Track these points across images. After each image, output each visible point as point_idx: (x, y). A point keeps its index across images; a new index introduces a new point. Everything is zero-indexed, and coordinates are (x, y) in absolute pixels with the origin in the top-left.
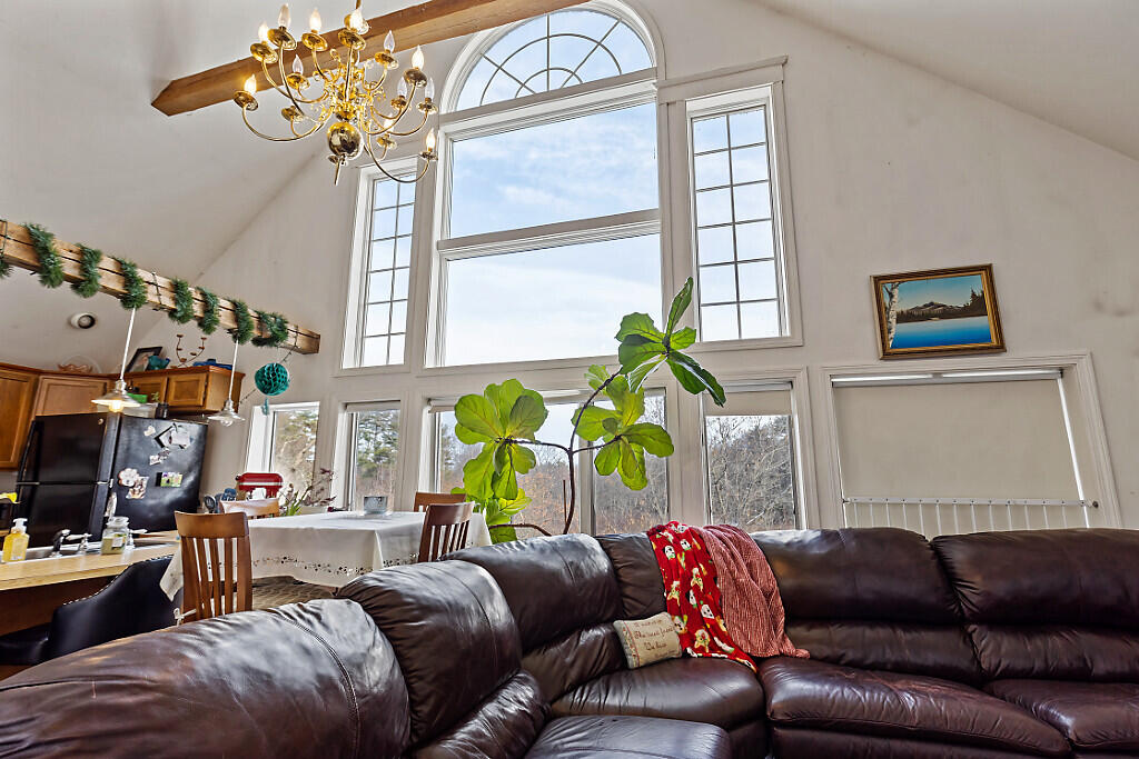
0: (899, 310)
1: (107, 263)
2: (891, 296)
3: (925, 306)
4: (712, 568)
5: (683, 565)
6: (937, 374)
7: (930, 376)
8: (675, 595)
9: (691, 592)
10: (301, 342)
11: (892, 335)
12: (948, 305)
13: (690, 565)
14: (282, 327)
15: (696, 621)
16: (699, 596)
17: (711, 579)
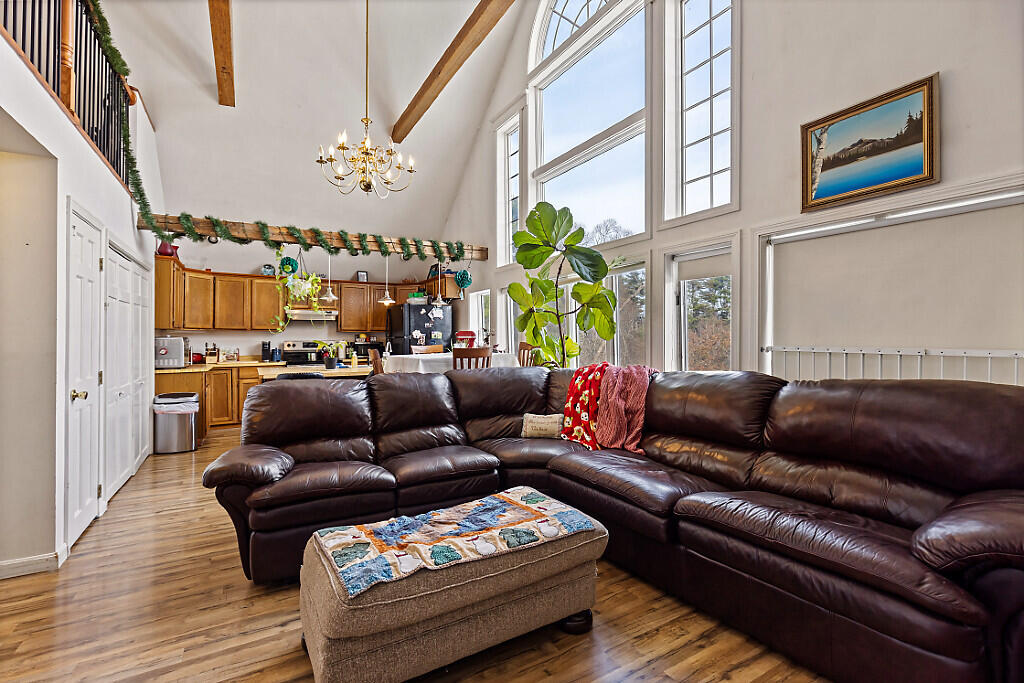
0: (825, 157)
1: (370, 238)
2: (819, 142)
3: (854, 146)
4: (598, 392)
5: (579, 387)
6: (879, 216)
7: (873, 220)
8: (569, 405)
9: (578, 405)
10: (476, 255)
11: (815, 186)
12: (878, 138)
13: (584, 388)
14: (461, 248)
15: (577, 421)
16: (583, 407)
17: (594, 399)
